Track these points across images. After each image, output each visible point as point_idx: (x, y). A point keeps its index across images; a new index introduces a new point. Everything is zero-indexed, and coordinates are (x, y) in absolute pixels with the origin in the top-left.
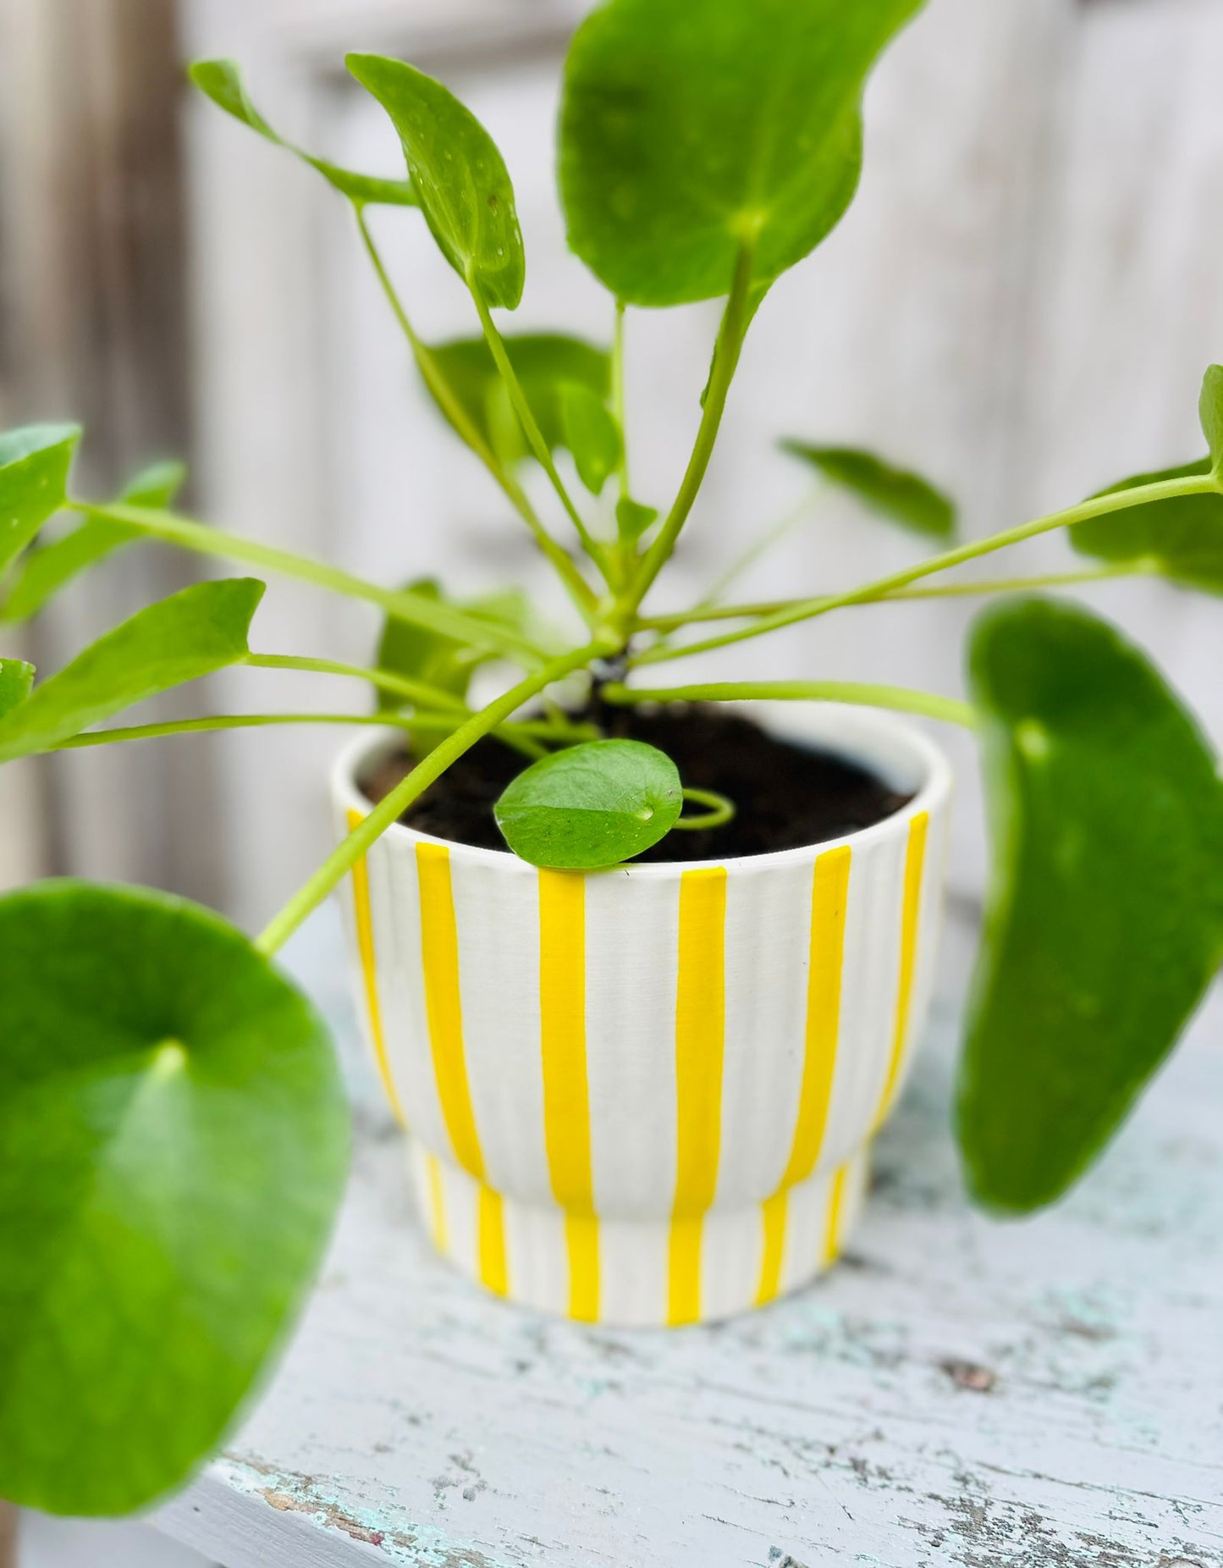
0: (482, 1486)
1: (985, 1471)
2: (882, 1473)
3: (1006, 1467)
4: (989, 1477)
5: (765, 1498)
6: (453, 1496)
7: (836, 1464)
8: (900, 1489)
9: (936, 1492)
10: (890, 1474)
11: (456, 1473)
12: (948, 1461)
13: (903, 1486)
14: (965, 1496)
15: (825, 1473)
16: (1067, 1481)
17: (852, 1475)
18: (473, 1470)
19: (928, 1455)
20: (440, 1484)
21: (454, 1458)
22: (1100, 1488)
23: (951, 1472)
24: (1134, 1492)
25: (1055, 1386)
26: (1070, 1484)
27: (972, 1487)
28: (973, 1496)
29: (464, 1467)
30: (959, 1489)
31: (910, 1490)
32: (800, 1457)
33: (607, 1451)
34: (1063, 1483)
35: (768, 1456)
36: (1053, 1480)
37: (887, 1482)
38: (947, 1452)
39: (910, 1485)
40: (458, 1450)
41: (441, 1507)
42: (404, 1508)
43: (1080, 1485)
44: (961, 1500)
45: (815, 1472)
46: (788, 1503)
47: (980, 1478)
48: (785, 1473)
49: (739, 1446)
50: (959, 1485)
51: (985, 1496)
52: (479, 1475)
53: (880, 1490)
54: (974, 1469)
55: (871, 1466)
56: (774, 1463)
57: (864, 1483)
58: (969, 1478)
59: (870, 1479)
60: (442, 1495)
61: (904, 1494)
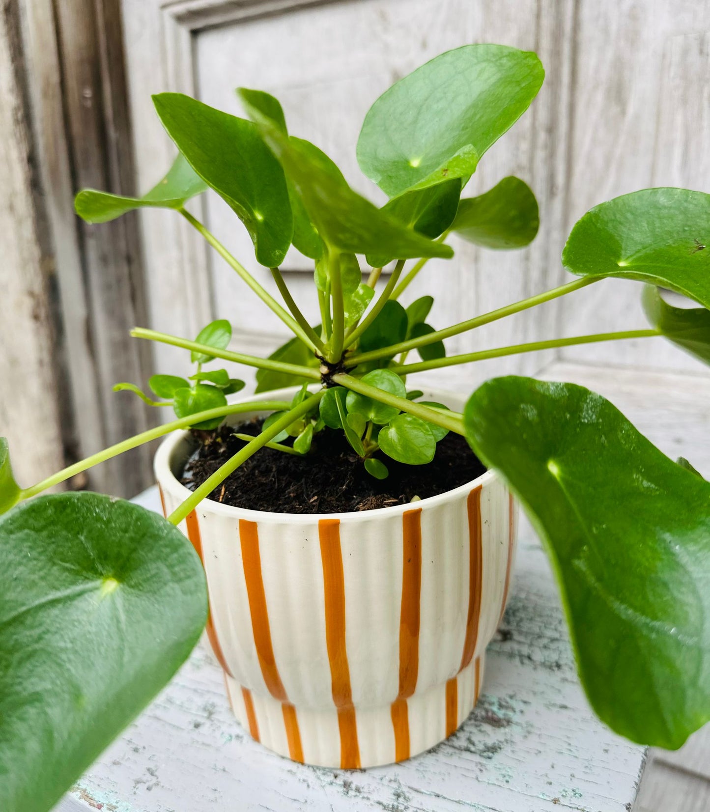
0: (157, 784)
1: (411, 791)
2: (358, 790)
3: (422, 790)
4: (412, 795)
5: (293, 798)
6: (142, 787)
7: (335, 783)
8: (363, 798)
9: (381, 800)
10: (361, 790)
11: (148, 776)
12: (394, 785)
13: (366, 796)
14: (396, 804)
15: (329, 788)
16: (452, 799)
17: (342, 789)
18: (156, 776)
19: (385, 782)
20: (138, 782)
21: (149, 770)
22: (468, 804)
23: (393, 791)
24: (485, 807)
25: (467, 750)
26: (453, 801)
27: (401, 800)
28: (400, 803)
29: (152, 774)
30: (394, 799)
31: (368, 799)
32: (319, 778)
33: (224, 770)
34: (450, 800)
35: (302, 777)
36: (445, 798)
37: (358, 794)
38: (395, 781)
39: (369, 796)
40: (152, 766)
41: (135, 793)
42: (116, 793)
43: (458, 802)
44: (393, 805)
45: (323, 787)
46: (304, 801)
47: (407, 794)
48: (308, 786)
49: (290, 771)
50: (394, 797)
51: (406, 804)
52: (158, 778)
53: (353, 797)
54: (405, 789)
55: (353, 786)
56: (304, 781)
57: (346, 793)
58: (402, 794)
59: (350, 792)
60: (137, 787)
61: (365, 801)
